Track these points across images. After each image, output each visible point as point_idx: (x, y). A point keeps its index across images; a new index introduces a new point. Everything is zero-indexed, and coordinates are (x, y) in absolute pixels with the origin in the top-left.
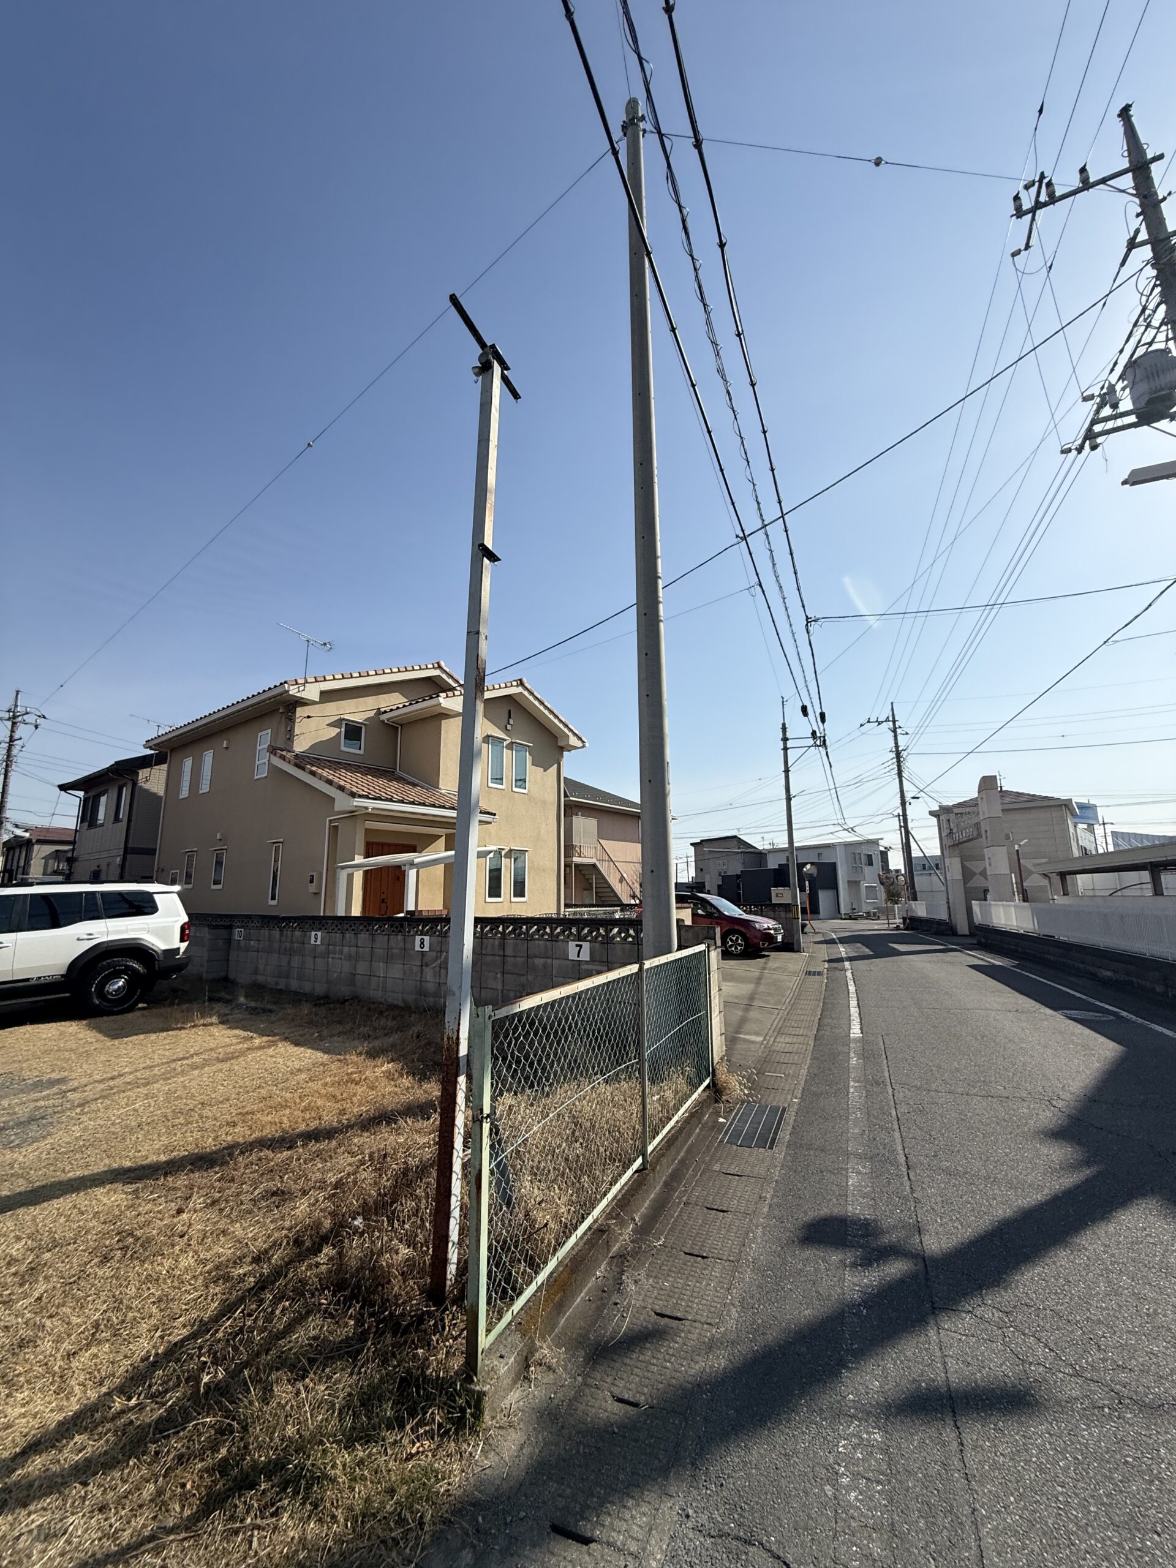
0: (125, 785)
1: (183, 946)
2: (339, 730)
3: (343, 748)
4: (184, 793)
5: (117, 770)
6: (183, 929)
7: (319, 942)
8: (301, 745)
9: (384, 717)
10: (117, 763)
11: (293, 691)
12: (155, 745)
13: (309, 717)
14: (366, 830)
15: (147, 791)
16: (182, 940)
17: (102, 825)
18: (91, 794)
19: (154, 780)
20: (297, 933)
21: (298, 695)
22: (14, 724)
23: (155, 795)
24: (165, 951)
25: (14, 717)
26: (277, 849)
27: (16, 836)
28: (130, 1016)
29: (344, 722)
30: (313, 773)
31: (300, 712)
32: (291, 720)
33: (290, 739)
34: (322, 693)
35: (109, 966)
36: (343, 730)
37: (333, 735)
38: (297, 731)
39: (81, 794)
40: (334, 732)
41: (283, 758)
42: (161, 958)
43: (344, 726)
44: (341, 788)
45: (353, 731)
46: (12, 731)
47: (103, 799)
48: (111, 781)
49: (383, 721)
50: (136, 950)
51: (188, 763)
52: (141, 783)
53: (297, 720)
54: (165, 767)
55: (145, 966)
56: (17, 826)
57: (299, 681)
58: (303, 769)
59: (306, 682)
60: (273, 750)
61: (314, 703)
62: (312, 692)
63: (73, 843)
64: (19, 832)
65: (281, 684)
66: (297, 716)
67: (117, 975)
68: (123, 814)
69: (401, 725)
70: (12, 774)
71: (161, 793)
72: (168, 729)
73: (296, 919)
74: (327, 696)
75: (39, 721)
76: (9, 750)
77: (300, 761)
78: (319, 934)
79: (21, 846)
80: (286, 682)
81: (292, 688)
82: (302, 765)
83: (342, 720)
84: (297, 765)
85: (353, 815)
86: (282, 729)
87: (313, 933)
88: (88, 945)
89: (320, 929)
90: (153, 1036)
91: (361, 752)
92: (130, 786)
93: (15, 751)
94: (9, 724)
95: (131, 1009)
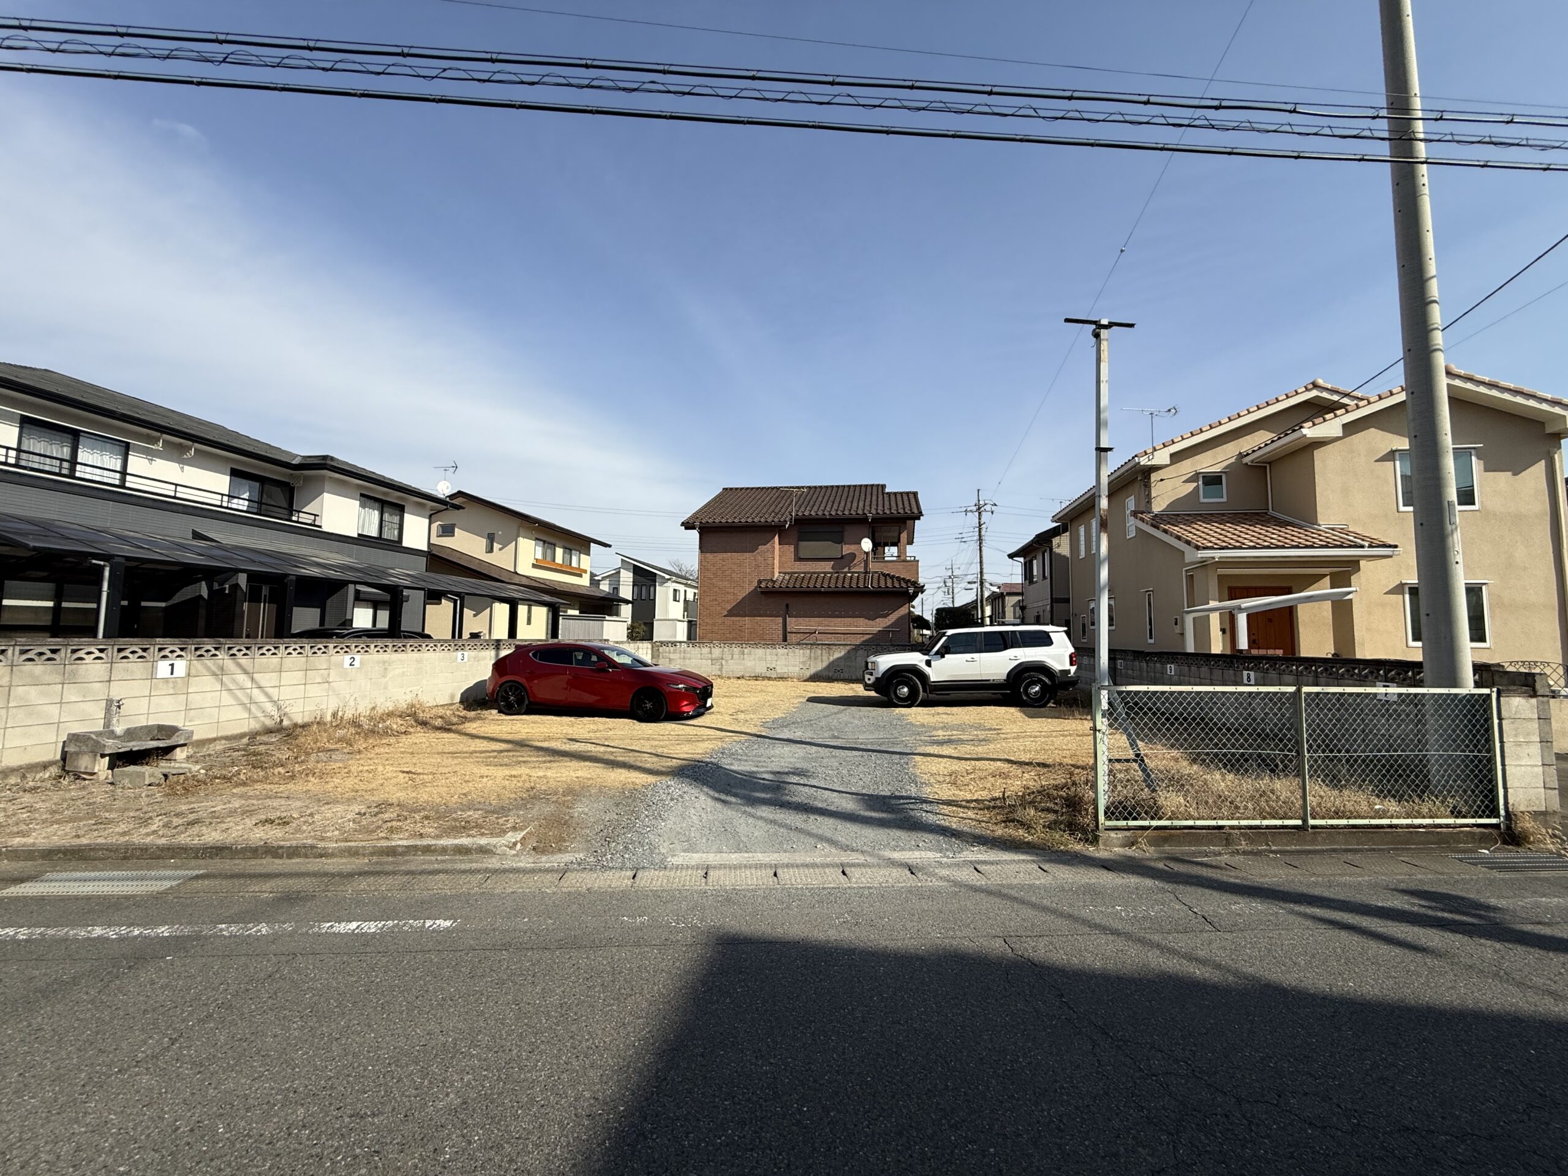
0: (1045, 551)
1: (1073, 669)
2: (1196, 484)
3: (1202, 500)
4: (1083, 554)
5: (1038, 541)
6: (1071, 657)
7: (1173, 673)
8: (1158, 507)
9: (1247, 460)
10: (1038, 536)
11: (1144, 461)
12: (1059, 519)
13: (1162, 480)
14: (1219, 576)
15: (1059, 554)
16: (1071, 664)
17: (1036, 582)
18: (1028, 559)
19: (1062, 545)
20: (1158, 665)
21: (1149, 463)
22: (980, 513)
23: (1064, 556)
24: (1061, 671)
25: (979, 509)
26: (1149, 595)
27: (994, 592)
28: (1043, 709)
29: (1201, 475)
30: (1165, 531)
31: (1154, 477)
32: (1147, 485)
33: (1149, 502)
34: (1172, 455)
35: (1029, 677)
36: (1200, 483)
37: (1191, 489)
38: (1153, 494)
39: (1022, 559)
40: (1191, 486)
41: (1142, 520)
42: (1059, 675)
43: (1201, 479)
44: (1188, 543)
45: (1212, 480)
46: (980, 519)
47: (1035, 562)
48: (1036, 549)
49: (1246, 464)
50: (1041, 668)
51: (1082, 530)
52: (1056, 550)
53: (1153, 485)
54: (1068, 534)
55: (1049, 679)
56: (991, 585)
57: (1148, 452)
58: (1157, 528)
59: (1155, 450)
60: (1135, 514)
61: (1166, 466)
62: (1162, 457)
63: (1022, 594)
64: (995, 589)
65: (1133, 458)
66: (1152, 480)
67: (1035, 683)
68: (1047, 574)
69: (1270, 463)
70: (983, 549)
71: (1068, 555)
72: (1068, 503)
73: (1156, 654)
74: (1176, 457)
75: (994, 508)
76: (980, 532)
77: (1157, 521)
78: (1172, 666)
79: (998, 598)
80: (1136, 456)
81: (1141, 459)
82: (1157, 524)
83: (1197, 474)
84: (1153, 526)
85: (1204, 564)
86: (1142, 495)
87: (1169, 666)
88: (1016, 663)
89: (1173, 663)
90: (1050, 720)
91: (1224, 499)
92: (1048, 551)
93: (983, 533)
94: (977, 514)
95: (1044, 706)
